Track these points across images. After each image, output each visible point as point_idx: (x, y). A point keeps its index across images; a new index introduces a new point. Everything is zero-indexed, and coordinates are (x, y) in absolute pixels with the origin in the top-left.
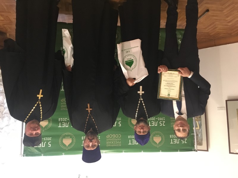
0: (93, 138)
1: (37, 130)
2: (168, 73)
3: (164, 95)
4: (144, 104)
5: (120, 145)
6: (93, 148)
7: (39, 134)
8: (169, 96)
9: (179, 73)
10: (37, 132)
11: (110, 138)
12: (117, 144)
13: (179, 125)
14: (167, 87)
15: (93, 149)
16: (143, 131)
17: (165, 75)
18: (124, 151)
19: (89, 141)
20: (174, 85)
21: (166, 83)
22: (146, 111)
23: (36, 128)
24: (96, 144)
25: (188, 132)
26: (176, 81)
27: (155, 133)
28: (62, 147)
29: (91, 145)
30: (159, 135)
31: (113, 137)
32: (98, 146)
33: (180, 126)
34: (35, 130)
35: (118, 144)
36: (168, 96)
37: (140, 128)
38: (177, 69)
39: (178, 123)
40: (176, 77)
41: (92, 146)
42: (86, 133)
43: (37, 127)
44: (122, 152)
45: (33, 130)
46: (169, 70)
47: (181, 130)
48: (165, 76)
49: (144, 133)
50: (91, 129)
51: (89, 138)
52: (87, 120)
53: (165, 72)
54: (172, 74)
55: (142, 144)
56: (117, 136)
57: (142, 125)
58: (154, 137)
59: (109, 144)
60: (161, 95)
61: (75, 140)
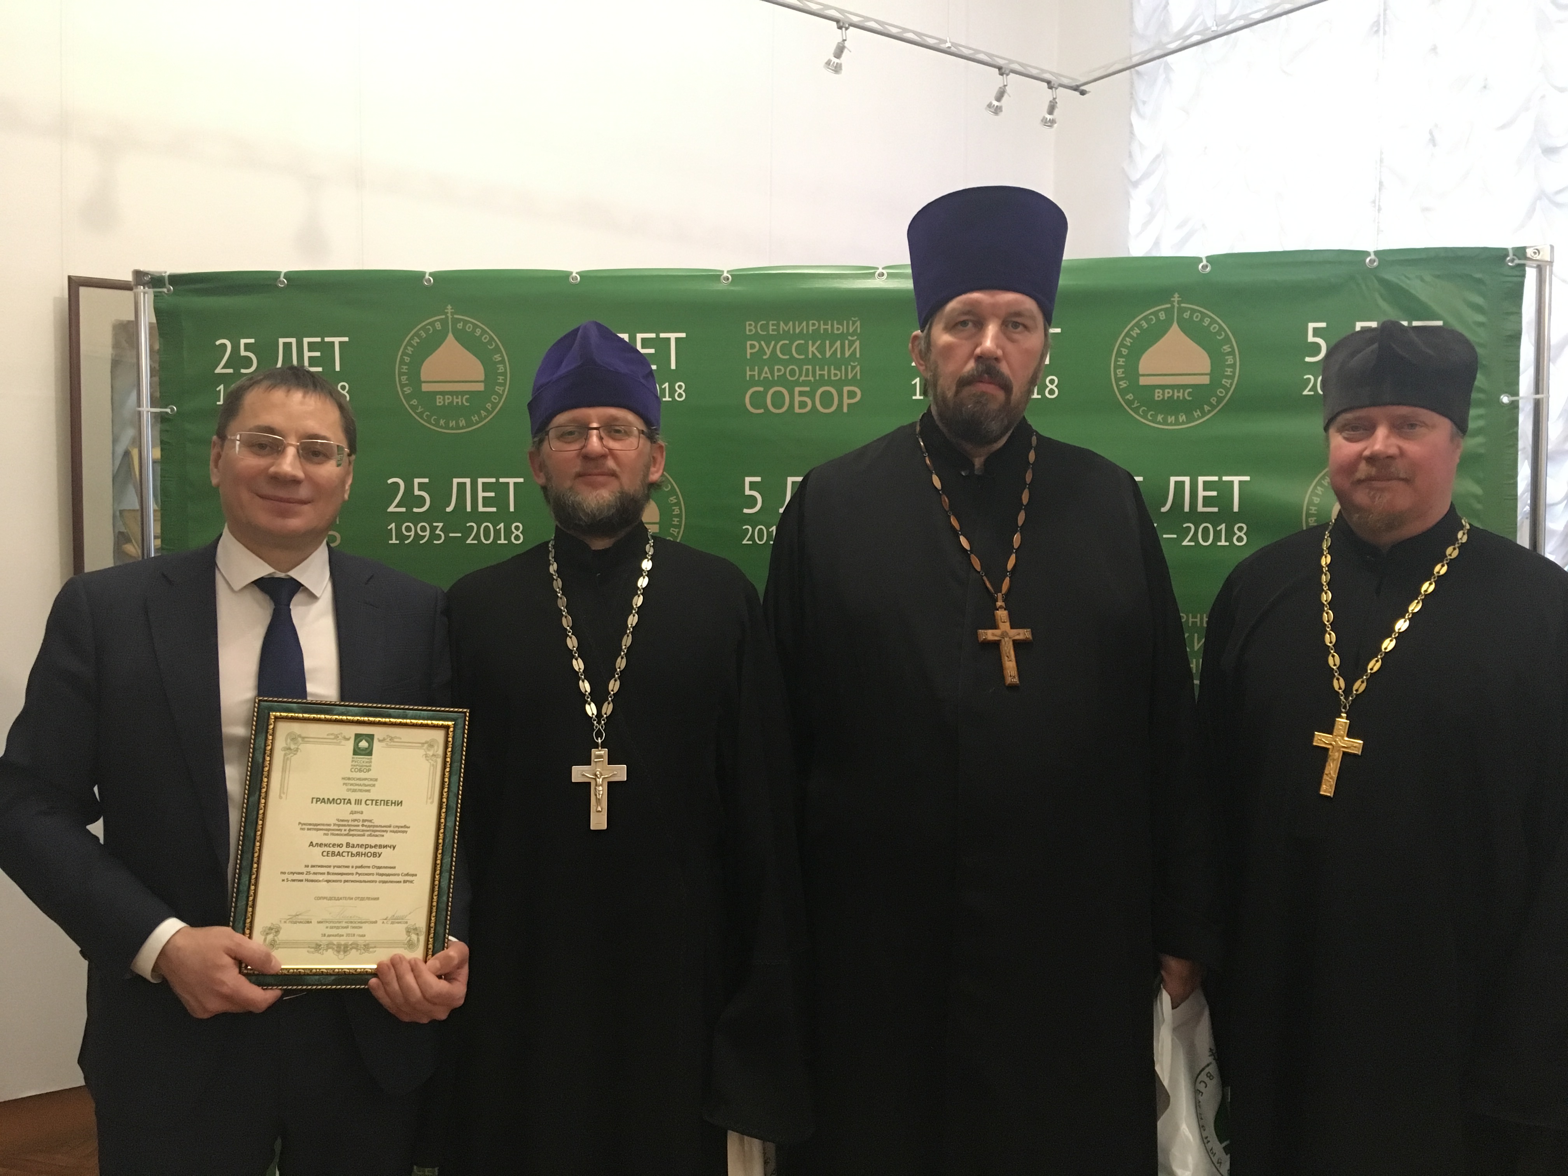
0: (967, 391)
1: (1360, 457)
2: (367, 947)
3: (410, 745)
4: (578, 665)
5: (750, 327)
6: (976, 303)
7: (1340, 430)
8: (358, 737)
9: (268, 958)
10: (1356, 447)
11: (830, 383)
12: (777, 338)
13: (304, 492)
14: (379, 815)
15: (976, 295)
16: (587, 438)
17: (398, 932)
18: (723, 286)
19: (1004, 368)
20: (318, 837)
21: (387, 858)
22: (562, 603)
23: (1369, 479)
24: (943, 338)
25: (234, 425)
26: (294, 877)
27: (469, 424)
28: (1214, 322)
29: (991, 330)
30: (439, 401)
31: (811, 395)
32: (925, 321)
33: (295, 482)
34: (1372, 459)
35: (768, 339)
36: (370, 738)
37: (611, 463)
38: (286, 992)
39: (306, 508)
40: (294, 920)
41: (980, 325)
42: (1023, 431)
43: (1360, 482)
44: (739, 277)
45: (1391, 457)
46: (362, 977)
47: (291, 452)
48: (396, 920)
49: (574, 420)
50: (978, 462)
51: (1001, 395)
52: (1017, 539)
53: (394, 963)
54: (329, 946)
55: (594, 334)
56: (778, 399)
57: (594, 486)
58: (480, 387)
59: (842, 337)
60: (431, 745)
61: (1116, 371)
